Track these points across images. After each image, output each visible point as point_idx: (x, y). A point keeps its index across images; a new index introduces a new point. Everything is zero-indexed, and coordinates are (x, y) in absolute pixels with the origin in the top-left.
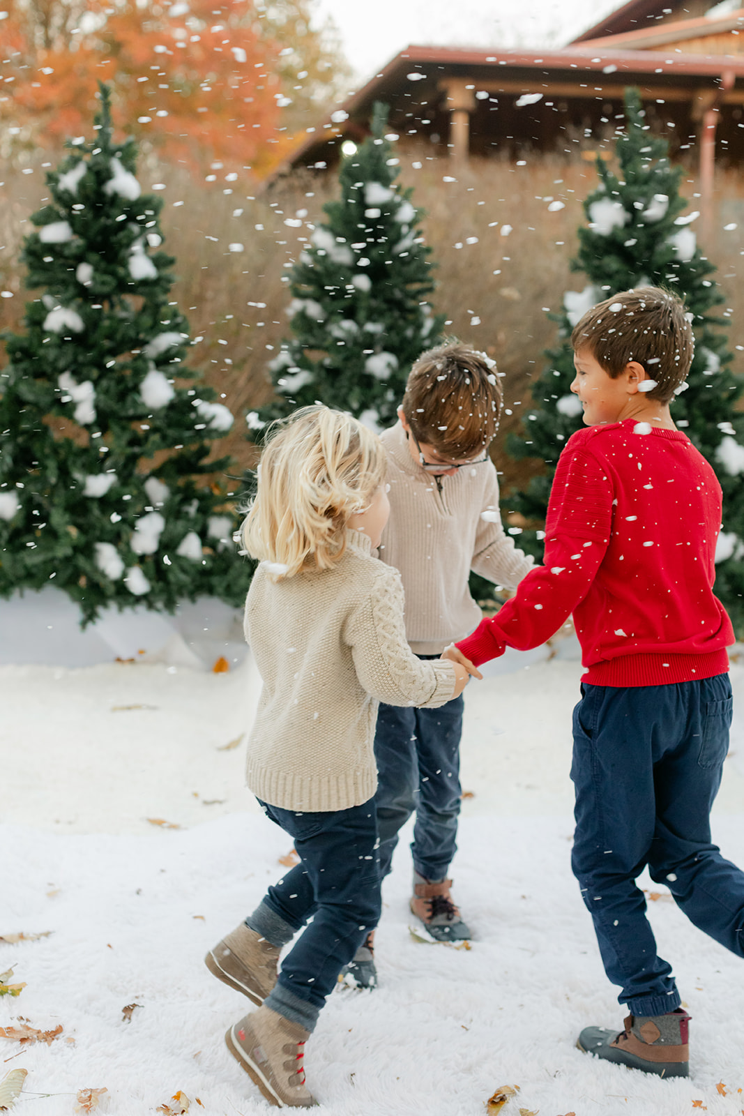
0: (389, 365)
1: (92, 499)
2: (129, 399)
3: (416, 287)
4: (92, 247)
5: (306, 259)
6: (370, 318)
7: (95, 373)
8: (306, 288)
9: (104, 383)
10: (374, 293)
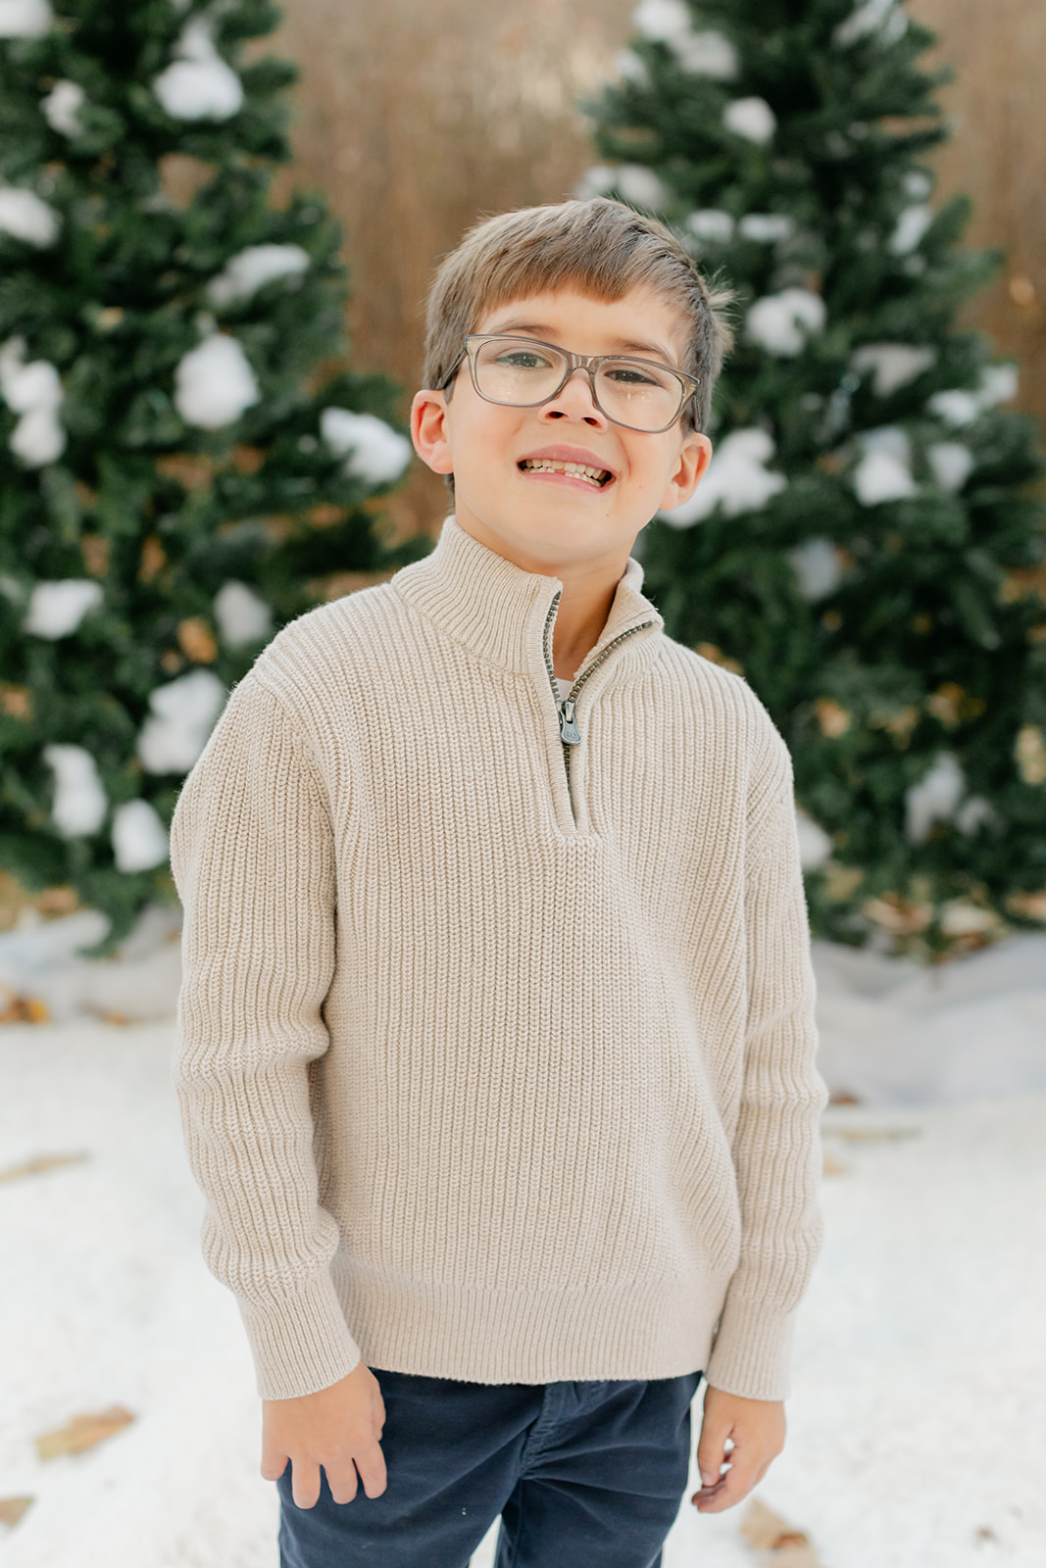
0: (798, 323)
1: (39, 641)
2: (138, 409)
3: (893, 128)
4: (84, 42)
5: (629, 67)
6: (759, 206)
7: (64, 343)
8: (629, 137)
9: (84, 368)
10: (783, 143)
